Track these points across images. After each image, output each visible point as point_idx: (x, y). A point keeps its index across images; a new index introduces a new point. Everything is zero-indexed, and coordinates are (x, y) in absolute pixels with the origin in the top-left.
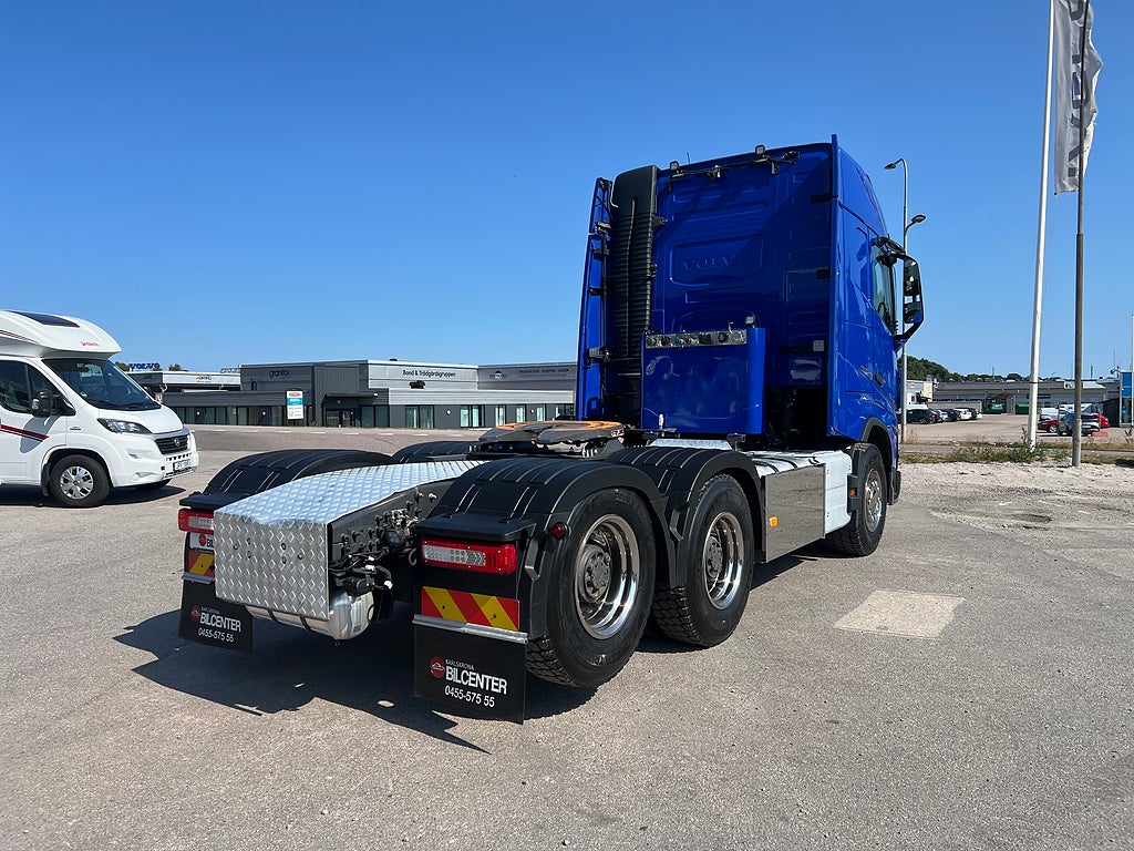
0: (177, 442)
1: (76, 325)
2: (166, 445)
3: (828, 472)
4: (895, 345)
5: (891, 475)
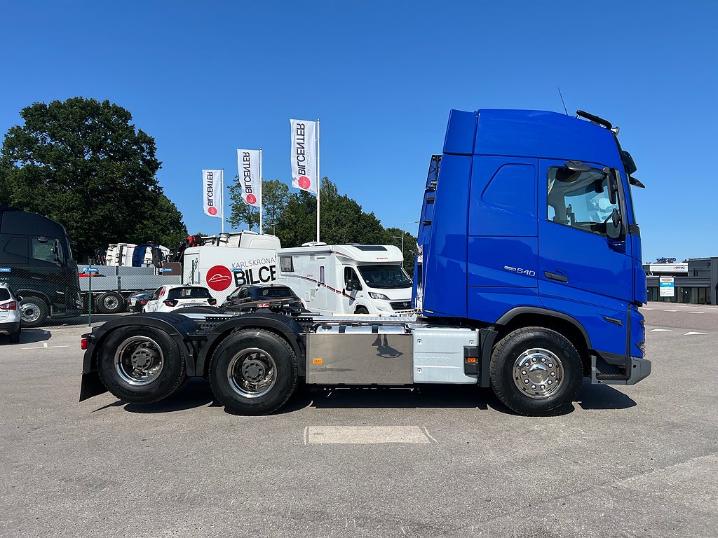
1: (385, 250)
2: (397, 306)
3: (419, 340)
4: (611, 246)
5: (594, 358)
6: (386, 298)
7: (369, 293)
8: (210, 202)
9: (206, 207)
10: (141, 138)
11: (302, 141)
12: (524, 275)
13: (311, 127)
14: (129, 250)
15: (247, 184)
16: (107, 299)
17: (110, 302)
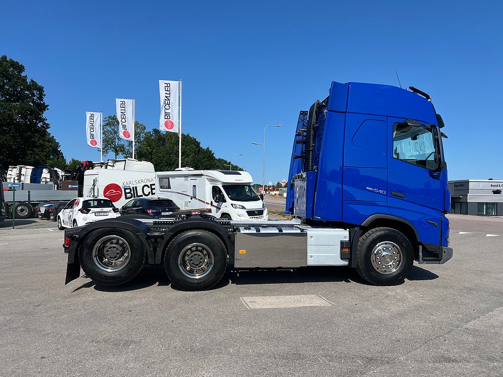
0: (256, 212)
1: (240, 174)
2: (251, 213)
3: (311, 237)
4: (431, 175)
5: (421, 247)
6: (243, 208)
7: (232, 205)
8: (92, 135)
9: (89, 140)
10: (33, 85)
11: (168, 95)
12: (379, 193)
13: (175, 85)
14: (27, 171)
15: (123, 124)
16: (19, 208)
17: (22, 210)
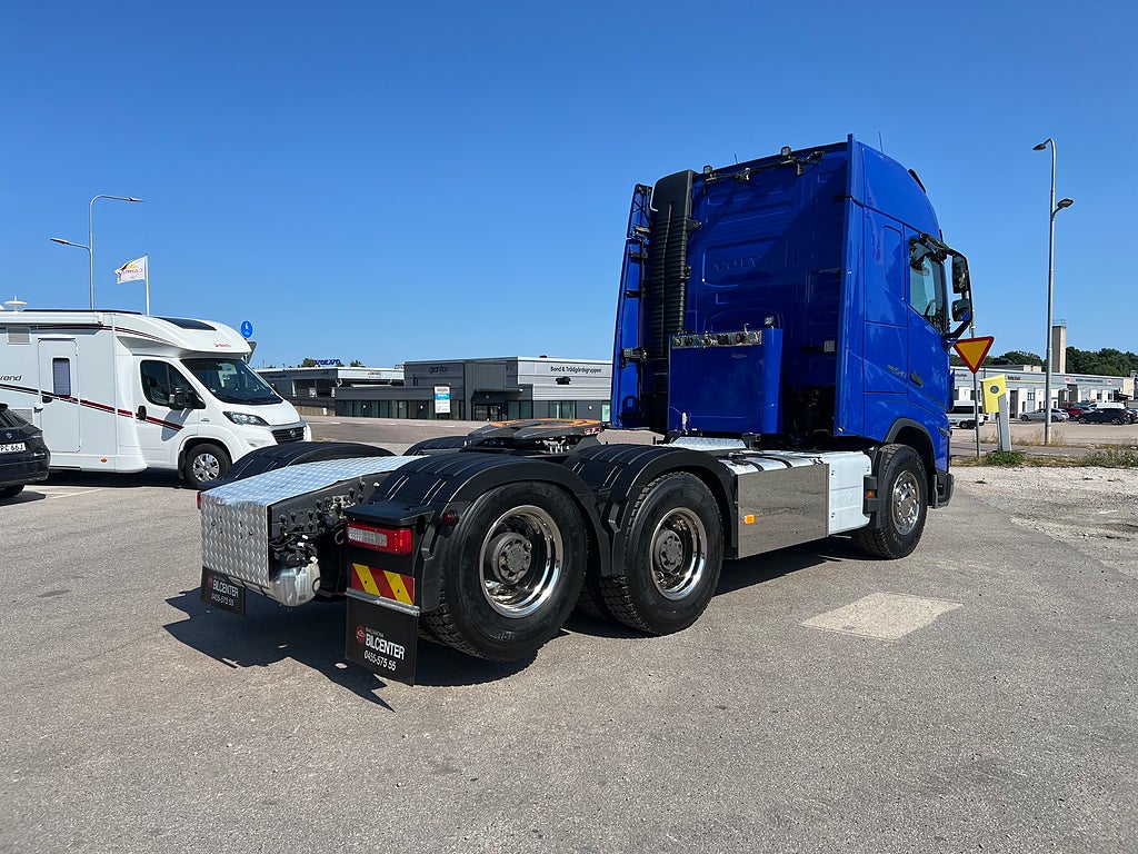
0: (293, 434)
1: (213, 329)
2: (282, 436)
3: (832, 474)
4: (943, 344)
5: (936, 477)
6: (261, 422)
